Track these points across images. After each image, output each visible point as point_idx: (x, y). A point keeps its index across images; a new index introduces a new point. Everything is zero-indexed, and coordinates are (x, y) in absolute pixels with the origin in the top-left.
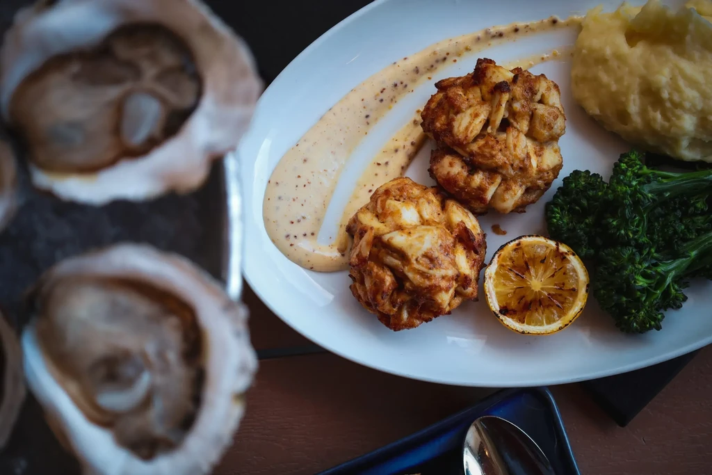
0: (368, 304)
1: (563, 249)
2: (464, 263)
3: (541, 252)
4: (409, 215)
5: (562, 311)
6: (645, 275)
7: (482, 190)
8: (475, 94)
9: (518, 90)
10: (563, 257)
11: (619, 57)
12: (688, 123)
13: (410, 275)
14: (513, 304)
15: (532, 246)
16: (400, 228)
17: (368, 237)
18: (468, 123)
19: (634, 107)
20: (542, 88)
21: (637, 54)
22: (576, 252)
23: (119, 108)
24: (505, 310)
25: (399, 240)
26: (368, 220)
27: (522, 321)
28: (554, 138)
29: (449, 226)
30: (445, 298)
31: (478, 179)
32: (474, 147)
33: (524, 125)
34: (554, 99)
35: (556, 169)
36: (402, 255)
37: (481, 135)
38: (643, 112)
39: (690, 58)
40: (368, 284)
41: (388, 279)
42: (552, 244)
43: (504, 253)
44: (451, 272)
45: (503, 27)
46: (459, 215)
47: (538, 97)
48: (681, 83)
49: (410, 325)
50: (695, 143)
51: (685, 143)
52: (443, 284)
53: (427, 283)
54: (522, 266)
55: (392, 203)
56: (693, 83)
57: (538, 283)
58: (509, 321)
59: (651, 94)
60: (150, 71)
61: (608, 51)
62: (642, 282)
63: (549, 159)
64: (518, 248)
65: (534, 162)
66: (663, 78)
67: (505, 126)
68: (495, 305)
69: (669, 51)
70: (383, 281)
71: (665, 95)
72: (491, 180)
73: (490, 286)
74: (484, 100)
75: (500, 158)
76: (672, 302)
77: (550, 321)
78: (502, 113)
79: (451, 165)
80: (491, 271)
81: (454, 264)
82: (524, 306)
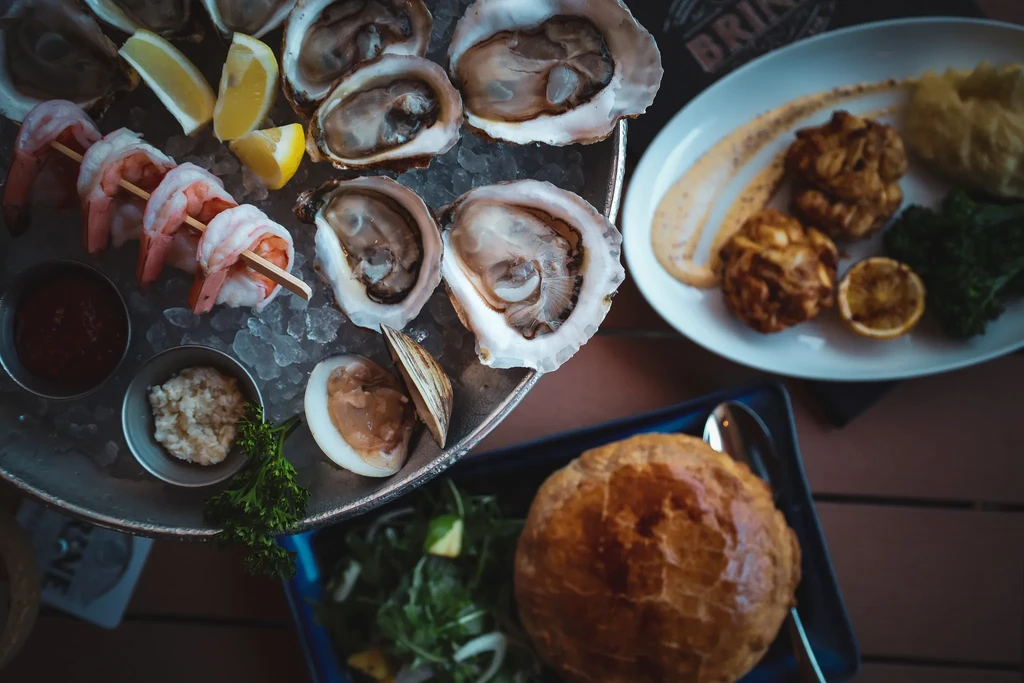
0: (743, 311)
1: (905, 268)
2: (824, 278)
3: (887, 271)
4: (780, 238)
5: (904, 318)
6: (976, 288)
7: (840, 217)
8: (833, 140)
9: (872, 136)
10: (903, 275)
11: (954, 110)
12: (1011, 164)
13: (784, 285)
14: (863, 312)
15: (881, 266)
16: (775, 247)
17: (747, 256)
18: (830, 162)
19: (965, 151)
20: (890, 134)
21: (968, 107)
22: (914, 270)
23: (546, 76)
24: (857, 318)
25: (775, 256)
26: (744, 242)
27: (870, 326)
28: (898, 177)
29: (813, 246)
30: (810, 306)
31: (838, 209)
32: (836, 182)
33: (875, 164)
34: (898, 144)
35: (899, 202)
36: (778, 269)
37: (841, 172)
38: (972, 156)
39: (1014, 111)
40: (745, 294)
41: (765, 290)
42: (895, 264)
43: (855, 271)
44: (815, 284)
45: (850, 86)
46: (820, 239)
47: (886, 142)
48: (1008, 132)
49: (777, 330)
50: (1015, 181)
51: (1005, 181)
52: (811, 293)
53: (797, 292)
54: (870, 281)
55: (765, 229)
56: (1016, 131)
57: (883, 295)
58: (860, 327)
59: (981, 140)
60: (573, 52)
61: (944, 106)
62: (973, 293)
63: (894, 194)
64: (867, 267)
65: (884, 196)
66: (992, 127)
67: (860, 166)
68: (847, 313)
69: (997, 106)
70: (759, 291)
71: (993, 140)
72: (848, 210)
73: (843, 298)
74: (841, 145)
75: (858, 191)
76: (993, 314)
77: (893, 326)
78: (858, 155)
79: (815, 197)
80: (845, 285)
81: (818, 278)
82: (872, 314)
